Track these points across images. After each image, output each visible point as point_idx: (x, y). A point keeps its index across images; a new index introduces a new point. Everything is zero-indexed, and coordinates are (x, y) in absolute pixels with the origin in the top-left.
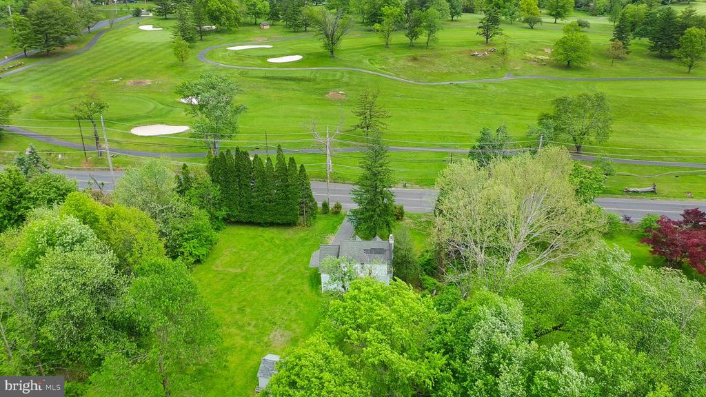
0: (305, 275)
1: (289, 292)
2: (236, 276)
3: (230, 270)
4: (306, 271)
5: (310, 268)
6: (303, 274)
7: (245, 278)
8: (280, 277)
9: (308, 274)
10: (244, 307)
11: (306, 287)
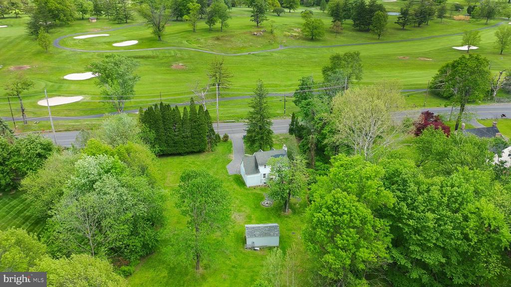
5: (231, 175)
6: (229, 179)
9: (232, 179)
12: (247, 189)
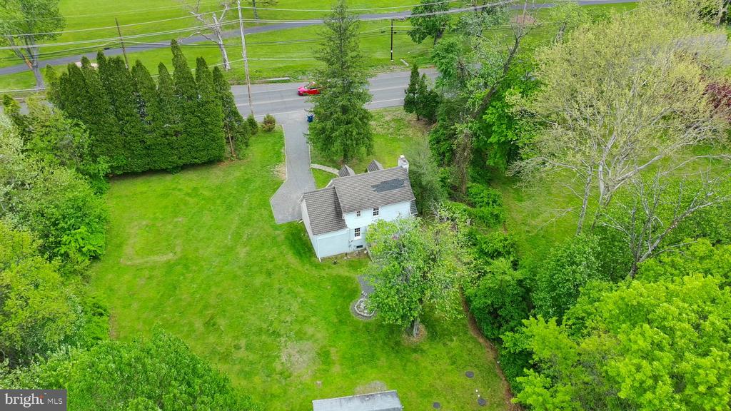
0: (278, 239)
1: (269, 274)
2: (170, 267)
3: (156, 258)
4: (277, 232)
5: (281, 226)
6: (274, 238)
7: (186, 267)
8: (242, 252)
9: (283, 237)
10: (212, 318)
11: (291, 258)
12: (317, 266)
